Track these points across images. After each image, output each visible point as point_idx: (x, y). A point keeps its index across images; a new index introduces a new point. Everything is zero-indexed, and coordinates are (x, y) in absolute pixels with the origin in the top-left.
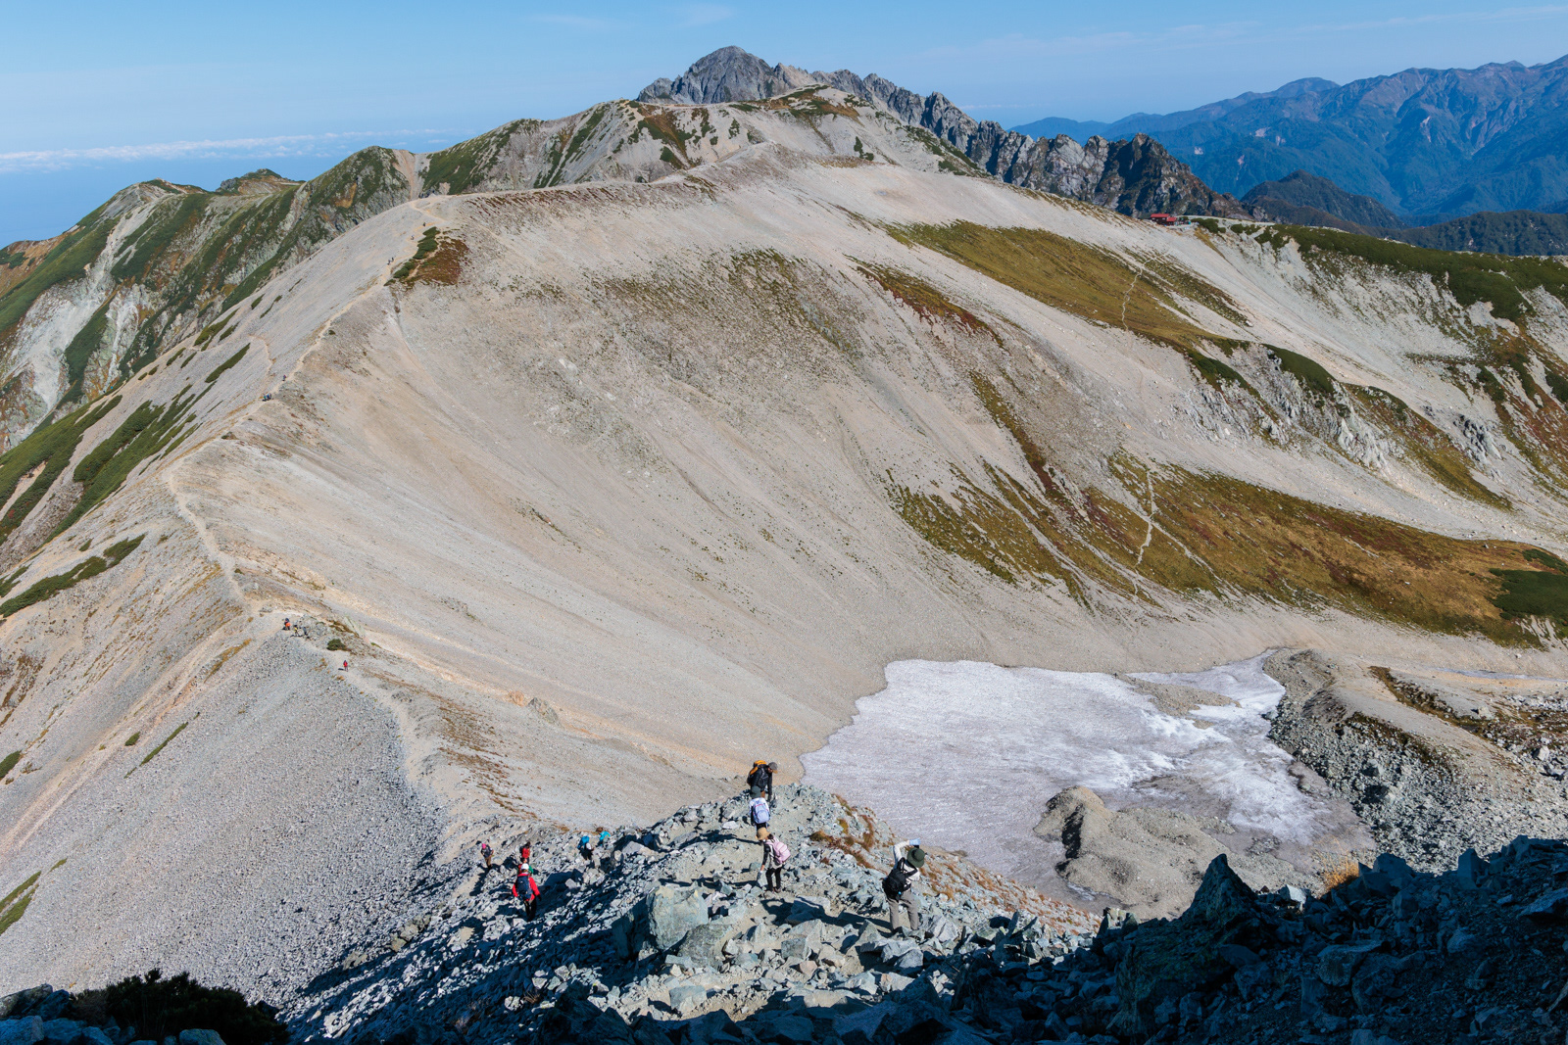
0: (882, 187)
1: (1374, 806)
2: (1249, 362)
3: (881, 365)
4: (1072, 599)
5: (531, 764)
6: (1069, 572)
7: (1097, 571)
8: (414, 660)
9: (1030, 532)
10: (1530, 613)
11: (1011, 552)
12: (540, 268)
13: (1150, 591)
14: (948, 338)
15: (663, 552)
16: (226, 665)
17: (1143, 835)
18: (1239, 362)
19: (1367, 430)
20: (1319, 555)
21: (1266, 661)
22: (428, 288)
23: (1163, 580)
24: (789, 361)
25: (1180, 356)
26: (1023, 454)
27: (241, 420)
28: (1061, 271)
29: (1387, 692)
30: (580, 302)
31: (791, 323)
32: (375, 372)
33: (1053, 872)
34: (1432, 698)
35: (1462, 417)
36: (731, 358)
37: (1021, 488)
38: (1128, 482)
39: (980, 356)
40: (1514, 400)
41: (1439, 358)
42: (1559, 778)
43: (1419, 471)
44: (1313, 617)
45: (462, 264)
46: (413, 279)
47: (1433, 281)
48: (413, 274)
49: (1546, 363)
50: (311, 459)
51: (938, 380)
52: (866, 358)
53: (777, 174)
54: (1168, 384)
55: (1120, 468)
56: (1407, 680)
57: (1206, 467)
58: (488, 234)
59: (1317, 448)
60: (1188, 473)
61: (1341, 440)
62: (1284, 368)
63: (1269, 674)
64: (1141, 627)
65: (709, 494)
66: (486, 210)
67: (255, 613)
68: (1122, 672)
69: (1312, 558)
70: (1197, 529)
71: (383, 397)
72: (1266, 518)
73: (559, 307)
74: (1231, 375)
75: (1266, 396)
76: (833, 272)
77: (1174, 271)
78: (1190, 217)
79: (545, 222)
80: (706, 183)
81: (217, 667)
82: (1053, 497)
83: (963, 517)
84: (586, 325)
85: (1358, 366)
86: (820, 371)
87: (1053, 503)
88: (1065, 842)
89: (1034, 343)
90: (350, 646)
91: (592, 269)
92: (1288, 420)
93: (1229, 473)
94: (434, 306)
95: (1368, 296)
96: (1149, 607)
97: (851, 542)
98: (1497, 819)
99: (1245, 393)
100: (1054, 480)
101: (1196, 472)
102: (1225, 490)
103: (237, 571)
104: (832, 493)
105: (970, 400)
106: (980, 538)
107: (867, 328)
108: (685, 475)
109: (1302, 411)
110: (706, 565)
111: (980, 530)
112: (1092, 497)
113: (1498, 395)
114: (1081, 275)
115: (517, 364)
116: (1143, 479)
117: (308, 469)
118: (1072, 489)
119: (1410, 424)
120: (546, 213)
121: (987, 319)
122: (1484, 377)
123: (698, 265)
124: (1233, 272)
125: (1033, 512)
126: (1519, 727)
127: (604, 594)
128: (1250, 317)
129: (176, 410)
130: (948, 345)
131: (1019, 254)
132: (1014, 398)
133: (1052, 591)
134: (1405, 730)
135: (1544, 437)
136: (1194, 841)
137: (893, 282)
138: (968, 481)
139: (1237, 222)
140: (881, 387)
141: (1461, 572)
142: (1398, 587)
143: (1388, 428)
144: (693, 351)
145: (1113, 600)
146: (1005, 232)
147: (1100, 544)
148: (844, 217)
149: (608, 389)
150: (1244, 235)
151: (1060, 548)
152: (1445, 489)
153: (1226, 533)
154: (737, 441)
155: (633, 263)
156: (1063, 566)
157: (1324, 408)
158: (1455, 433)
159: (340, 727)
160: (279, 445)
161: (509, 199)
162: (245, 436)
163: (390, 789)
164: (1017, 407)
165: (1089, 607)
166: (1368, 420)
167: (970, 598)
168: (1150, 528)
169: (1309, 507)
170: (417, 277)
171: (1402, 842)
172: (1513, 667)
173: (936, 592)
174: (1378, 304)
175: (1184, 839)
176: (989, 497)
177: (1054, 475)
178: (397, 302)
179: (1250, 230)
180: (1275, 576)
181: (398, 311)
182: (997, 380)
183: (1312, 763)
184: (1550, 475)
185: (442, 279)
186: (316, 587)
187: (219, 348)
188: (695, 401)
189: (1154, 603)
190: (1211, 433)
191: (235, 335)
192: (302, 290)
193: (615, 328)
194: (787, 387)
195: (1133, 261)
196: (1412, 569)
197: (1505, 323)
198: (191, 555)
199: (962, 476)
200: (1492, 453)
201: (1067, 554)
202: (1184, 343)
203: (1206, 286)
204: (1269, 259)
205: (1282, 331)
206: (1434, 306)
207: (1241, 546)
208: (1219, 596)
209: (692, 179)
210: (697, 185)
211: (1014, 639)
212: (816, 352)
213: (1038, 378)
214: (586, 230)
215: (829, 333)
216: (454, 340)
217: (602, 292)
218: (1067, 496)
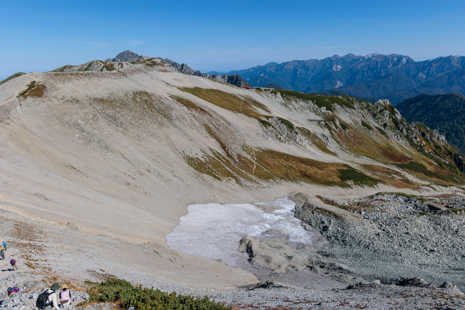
0: (174, 78)
1: (326, 232)
2: (273, 121)
3: (178, 122)
4: (237, 184)
6: (236, 177)
7: (243, 176)
9: (224, 166)
10: (347, 179)
11: (220, 172)
12: (71, 94)
13: (257, 180)
14: (197, 115)
15: (116, 177)
17: (269, 248)
18: (271, 121)
19: (303, 138)
20: (297, 169)
21: (289, 197)
22: (32, 98)
23: (260, 177)
24: (152, 121)
25: (256, 120)
26: (220, 145)
28: (224, 100)
29: (321, 201)
30: (85, 104)
31: (152, 111)
33: (247, 262)
34: (333, 202)
35: (323, 134)
36: (134, 121)
37: (220, 155)
38: (248, 152)
39: (206, 119)
40: (333, 130)
41: (316, 120)
42: (368, 219)
43: (315, 147)
44: (298, 184)
45: (44, 91)
46: (26, 95)
47: (312, 102)
48: (27, 94)
49: (339, 121)
51: (195, 126)
52: (174, 120)
53: (144, 72)
54: (255, 127)
55: (245, 148)
56: (326, 198)
57: (266, 148)
58: (53, 84)
59: (292, 142)
60: (263, 149)
61: (297, 140)
62: (282, 122)
63: (291, 200)
64: (257, 190)
65: (129, 160)
66: (53, 77)
68: (253, 203)
69: (295, 169)
70: (267, 164)
71: (15, 131)
72: (283, 160)
73: (78, 105)
74: (269, 125)
75: (278, 129)
76: (163, 97)
77: (252, 100)
78: (254, 87)
79: (73, 81)
80: (124, 73)
82: (229, 157)
83: (205, 163)
84: (88, 110)
85: (298, 123)
86: (161, 124)
87: (229, 158)
88: (248, 252)
89: (220, 116)
91: (89, 95)
92: (284, 136)
93: (272, 149)
94: (34, 104)
95: (298, 106)
96: (258, 185)
97: (174, 172)
98: (358, 231)
99: (273, 129)
100: (229, 152)
101: (264, 149)
102: (272, 153)
104: (167, 158)
105: (204, 131)
106: (211, 169)
107: (174, 112)
108: (122, 154)
109: (287, 133)
110: (130, 180)
111: (210, 166)
112: (239, 156)
113: (330, 129)
114: (229, 100)
115: (64, 121)
116: (251, 151)
118: (234, 154)
119: (312, 136)
120: (73, 79)
121: (207, 110)
122: (326, 124)
123: (123, 94)
124: (266, 101)
125: (224, 161)
126: (355, 207)
127: (96, 191)
128: (271, 111)
130: (197, 117)
131: (212, 95)
132: (216, 131)
133: (232, 182)
134: (330, 210)
135: (341, 138)
136: (283, 248)
137: (180, 100)
138: (206, 153)
139: (265, 88)
140: (179, 128)
141: (330, 170)
142: (316, 175)
143: (307, 137)
144: (122, 118)
145: (248, 183)
146: (208, 90)
147: (243, 169)
148: (165, 84)
149: (95, 129)
150: (267, 92)
151: (233, 170)
152: (322, 151)
153: (274, 164)
154: (137, 144)
155: (102, 93)
156: (234, 175)
157: (292, 132)
158: (322, 138)
161: (60, 74)
164: (217, 133)
165: (242, 186)
166: (303, 135)
167: (210, 185)
168: (255, 164)
169: (293, 157)
170: (28, 95)
171: (336, 241)
172: (346, 193)
173: (200, 184)
174: (300, 108)
175: (280, 247)
176: (212, 157)
177: (229, 151)
178: (20, 102)
179: (269, 90)
180: (287, 175)
181: (21, 105)
182: (211, 126)
183: (306, 222)
184: (343, 147)
185: (37, 96)
188: (123, 133)
189: (259, 183)
190: (266, 139)
193: (97, 112)
194: (151, 129)
195: (241, 97)
196: (319, 171)
197: (329, 112)
199: (204, 152)
200: (330, 142)
201: (235, 172)
202: (257, 117)
203: (260, 104)
204: (274, 97)
205: (279, 114)
206: (313, 108)
207: (278, 167)
208: (275, 180)
209: (119, 72)
210: (121, 73)
211: (223, 196)
212: (159, 119)
213: (222, 125)
214: (87, 84)
215: (163, 114)
216: (42, 114)
217: (92, 101)
218: (233, 156)
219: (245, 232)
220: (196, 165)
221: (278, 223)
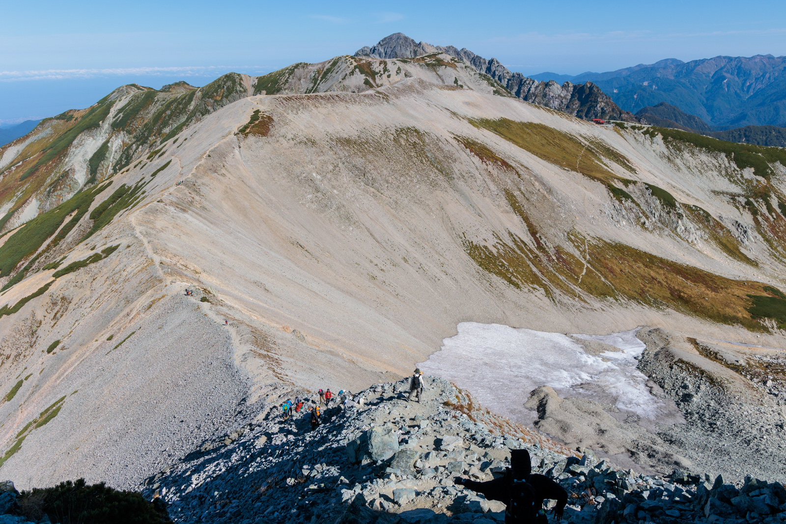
0: (467, 100)
1: (686, 403)
2: (636, 191)
3: (463, 183)
4: (547, 298)
5: (292, 360)
6: (546, 285)
7: (559, 285)
8: (240, 308)
9: (529, 265)
10: (765, 316)
11: (519, 274)
12: (306, 131)
13: (584, 296)
14: (495, 172)
15: (357, 265)
16: (154, 306)
17: (576, 410)
18: (631, 190)
19: (691, 226)
20: (665, 284)
21: (637, 332)
22: (254, 137)
23: (590, 291)
24: (419, 179)
25: (603, 186)
26: (527, 228)
27: (166, 194)
28: (549, 144)
29: (695, 350)
30: (324, 147)
31: (422, 162)
32: (228, 175)
33: (532, 425)
34: (716, 354)
35: (737, 222)
36: (393, 177)
37: (525, 245)
38: (576, 244)
39: (509, 181)
40: (762, 215)
41: (727, 193)
42: (776, 395)
43: (715, 246)
44: (661, 313)
45: (270, 127)
46: (248, 133)
47: (726, 157)
48: (248, 131)
49: (779, 198)
50: (197, 214)
51: (489, 192)
52: (456, 180)
53: (418, 92)
54: (597, 199)
55: (573, 237)
56: (705, 345)
57: (613, 239)
58: (283, 114)
59: (666, 233)
60: (605, 241)
61: (678, 229)
62: (653, 194)
63: (639, 338)
64: (579, 313)
65: (379, 239)
66: (282, 103)
67: (168, 283)
68: (569, 333)
69: (662, 285)
70: (608, 268)
71: (231, 187)
72: (641, 265)
73: (314, 149)
74: (627, 196)
75: (644, 207)
76: (442, 139)
77: (603, 146)
78: (612, 121)
79: (310, 109)
80: (385, 95)
81: (150, 306)
82: (540, 249)
83: (498, 257)
84: (326, 158)
85: (688, 195)
86: (434, 185)
87: (540, 252)
88: (538, 411)
89: (535, 176)
90: (211, 300)
91: (330, 132)
92: (654, 219)
93: (624, 242)
94: (257, 146)
95: (694, 162)
96: (583, 304)
97: (444, 266)
98: (746, 413)
99: (633, 205)
100: (541, 241)
101: (608, 241)
102: (621, 250)
103: (161, 263)
104: (436, 242)
105: (503, 202)
106: (505, 267)
107: (457, 166)
108: (368, 230)
109: (660, 215)
110: (376, 273)
111: (505, 263)
112: (559, 251)
113: (754, 212)
114: (559, 146)
115: (294, 174)
116: (583, 243)
117: (195, 218)
118: (550, 246)
119: (712, 224)
120: (310, 105)
121: (513, 164)
122: (748, 203)
123: (379, 132)
124: (631, 148)
125: (531, 256)
126: (758, 370)
127: (328, 283)
128: (638, 169)
129: (137, 188)
130: (494, 176)
131: (530, 134)
132: (524, 202)
133: (538, 294)
134: (703, 368)
135: (776, 233)
136: (599, 415)
137: (470, 145)
138: (501, 240)
139: (633, 124)
140: (462, 194)
141: (733, 295)
142: (702, 301)
143: (700, 225)
144: (375, 173)
145: (566, 299)
146: (524, 124)
147: (561, 273)
148: (448, 113)
149: (335, 188)
150: (636, 131)
151: (543, 274)
152: (727, 255)
153: (621, 271)
154: (394, 216)
155: (349, 130)
156: (544, 282)
157: (671, 214)
158: (733, 229)
159: (205, 337)
160: (183, 206)
161: (293, 98)
162: (168, 202)
163: (227, 368)
164: (525, 206)
165: (555, 302)
166: (692, 221)
167: (499, 294)
168: (586, 266)
169: (661, 260)
170: (250, 132)
171: (699, 421)
172: (756, 341)
173: (483, 291)
174: (699, 166)
175: (595, 414)
176: (510, 248)
177: (541, 239)
178: (239, 143)
179: (640, 129)
180: (644, 292)
181: (240, 147)
182: (517, 193)
183: (655, 381)
184: (778, 251)
185: (261, 134)
186: (197, 273)
187: (158, 161)
188: (375, 196)
189: (585, 302)
190: (616, 223)
191: (165, 155)
192: (197, 136)
193: (339, 160)
194: (418, 192)
195: (583, 140)
196: (709, 293)
197: (760, 178)
198: (140, 255)
199: (498, 237)
200: (750, 240)
201: (546, 276)
202: (606, 180)
203: (618, 154)
204: (648, 142)
205: (652, 177)
206: (726, 168)
207: (628, 277)
208: (617, 300)
209: (379, 92)
210: (381, 96)
211: (519, 315)
212: (432, 176)
213: (536, 193)
214: (328, 114)
215: (439, 167)
216: (265, 162)
217: (334, 143)
218: (547, 249)
219: (544, 379)
220: (481, 258)
221: (604, 374)
